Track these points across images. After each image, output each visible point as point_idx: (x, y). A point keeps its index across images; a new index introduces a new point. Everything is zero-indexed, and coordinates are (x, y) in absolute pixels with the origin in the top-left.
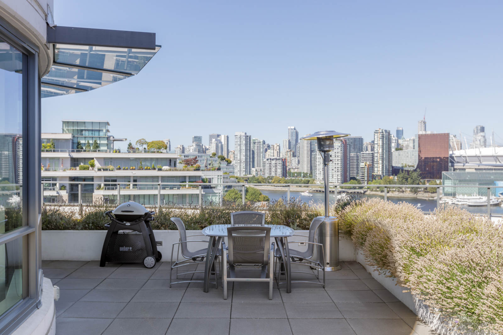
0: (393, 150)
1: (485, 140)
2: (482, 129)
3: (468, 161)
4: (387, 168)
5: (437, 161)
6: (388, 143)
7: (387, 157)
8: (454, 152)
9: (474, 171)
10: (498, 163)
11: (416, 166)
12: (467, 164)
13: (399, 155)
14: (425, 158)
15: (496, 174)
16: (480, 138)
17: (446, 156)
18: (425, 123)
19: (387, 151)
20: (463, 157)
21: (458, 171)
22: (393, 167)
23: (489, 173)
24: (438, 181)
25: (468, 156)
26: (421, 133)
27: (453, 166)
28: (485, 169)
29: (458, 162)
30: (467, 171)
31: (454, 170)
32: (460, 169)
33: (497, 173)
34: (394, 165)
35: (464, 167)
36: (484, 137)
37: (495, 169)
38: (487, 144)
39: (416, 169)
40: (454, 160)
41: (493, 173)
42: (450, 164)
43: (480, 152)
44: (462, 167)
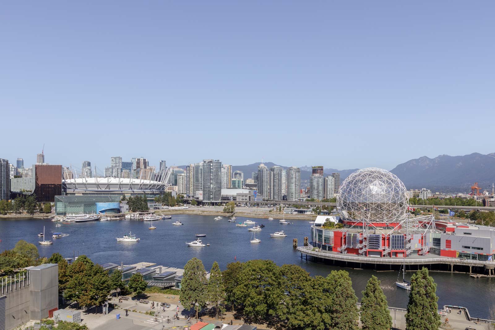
0: (12, 177)
1: (91, 172)
2: (89, 164)
3: (77, 187)
4: (6, 193)
5: (51, 188)
6: (6, 170)
7: (5, 183)
8: (66, 181)
9: (81, 195)
10: (99, 189)
11: (33, 191)
12: (76, 190)
13: (18, 182)
14: (41, 184)
15: (97, 197)
16: (87, 170)
17: (59, 184)
18: (43, 156)
19: (6, 178)
20: (74, 184)
21: (69, 195)
22: (11, 192)
23: (92, 197)
24: (52, 204)
25: (77, 184)
26: (38, 164)
27: (65, 191)
28: (90, 194)
29: (69, 188)
30: (76, 195)
31: (67, 194)
32: (70, 194)
33: (99, 197)
34: (12, 190)
35: (74, 192)
36: (90, 170)
37: (97, 194)
38: (92, 175)
39: (33, 193)
40: (66, 187)
41: (95, 197)
42: (63, 190)
43: (87, 181)
44: (73, 192)
